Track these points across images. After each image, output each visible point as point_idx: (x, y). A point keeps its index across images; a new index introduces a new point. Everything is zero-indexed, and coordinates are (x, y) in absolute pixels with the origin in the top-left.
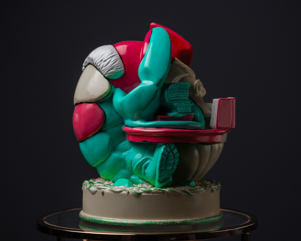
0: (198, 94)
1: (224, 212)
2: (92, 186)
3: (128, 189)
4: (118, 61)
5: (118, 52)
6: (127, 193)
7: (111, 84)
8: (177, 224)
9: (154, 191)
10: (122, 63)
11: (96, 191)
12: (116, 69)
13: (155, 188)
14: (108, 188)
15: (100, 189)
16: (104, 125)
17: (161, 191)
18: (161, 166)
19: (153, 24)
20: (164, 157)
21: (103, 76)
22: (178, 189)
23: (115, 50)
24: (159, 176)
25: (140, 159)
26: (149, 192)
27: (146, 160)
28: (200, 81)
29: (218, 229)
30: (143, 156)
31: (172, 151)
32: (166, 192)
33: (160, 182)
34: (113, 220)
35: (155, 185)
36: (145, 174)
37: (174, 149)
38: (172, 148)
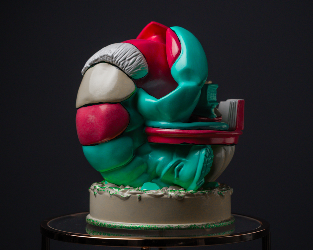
11: (129, 197)
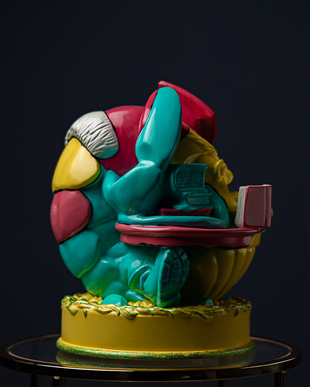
0: (221, 180)
1: (256, 341)
2: (73, 304)
3: (119, 308)
4: (109, 134)
5: (110, 121)
6: (117, 315)
7: (101, 165)
8: (185, 357)
9: (155, 312)
10: (116, 137)
12: (107, 144)
13: (157, 307)
14: (92, 307)
15: (82, 308)
16: (90, 221)
17: (163, 313)
18: (163, 277)
19: (162, 83)
20: (168, 266)
21: (89, 153)
22: (186, 310)
23: (107, 118)
24: (161, 292)
25: (138, 268)
26: (147, 313)
27: (146, 269)
28: (223, 162)
29: (248, 365)
30: (142, 264)
31: (179, 257)
32: (171, 313)
33: (163, 299)
34: (98, 350)
35: (157, 304)
36: (143, 289)
37: (182, 254)
38: (180, 253)
